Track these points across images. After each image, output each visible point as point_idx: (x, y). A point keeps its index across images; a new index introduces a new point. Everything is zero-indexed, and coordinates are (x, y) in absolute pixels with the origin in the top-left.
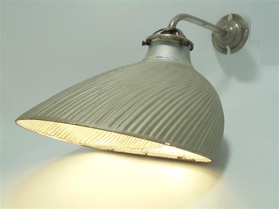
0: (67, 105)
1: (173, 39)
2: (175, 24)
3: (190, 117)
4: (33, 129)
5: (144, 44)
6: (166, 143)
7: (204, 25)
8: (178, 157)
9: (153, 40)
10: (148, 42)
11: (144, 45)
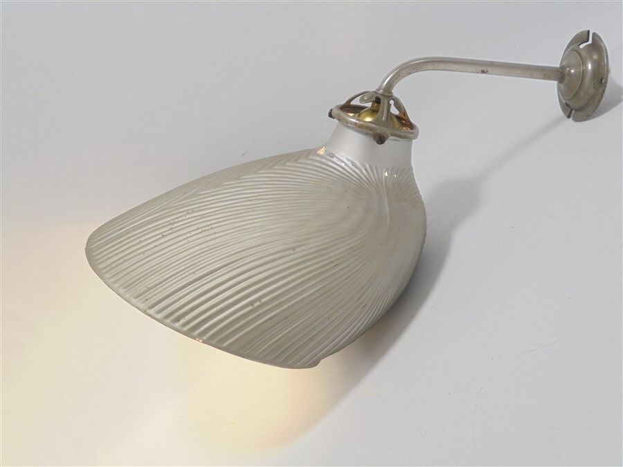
0: (121, 242)
3: (257, 304)
6: (197, 339)
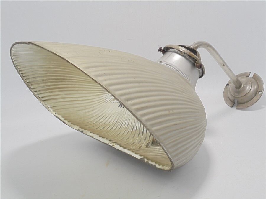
1: (189, 55)
3: (171, 112)
5: (160, 50)
7: (223, 65)
9: (171, 50)
10: (165, 50)
11: (160, 52)
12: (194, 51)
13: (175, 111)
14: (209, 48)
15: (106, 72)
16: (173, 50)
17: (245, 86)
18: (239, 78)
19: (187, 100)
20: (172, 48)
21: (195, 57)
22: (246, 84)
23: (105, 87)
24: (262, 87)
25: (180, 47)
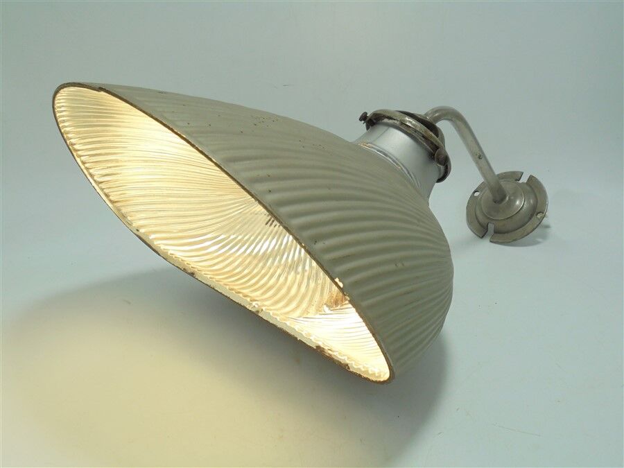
1: (423, 137)
2: (438, 119)
3: (400, 265)
4: (73, 141)
5: (364, 118)
6: (337, 280)
7: (480, 158)
8: (318, 347)
9: (386, 120)
10: (373, 121)
11: (363, 122)
12: (431, 126)
13: (407, 264)
14: (459, 123)
15: (271, 172)
16: (391, 121)
17: (512, 198)
18: (502, 183)
19: (428, 237)
20: (390, 118)
21: (436, 141)
22: (515, 195)
23: (271, 209)
24: (544, 203)
25: (407, 119)
